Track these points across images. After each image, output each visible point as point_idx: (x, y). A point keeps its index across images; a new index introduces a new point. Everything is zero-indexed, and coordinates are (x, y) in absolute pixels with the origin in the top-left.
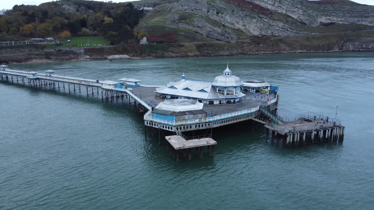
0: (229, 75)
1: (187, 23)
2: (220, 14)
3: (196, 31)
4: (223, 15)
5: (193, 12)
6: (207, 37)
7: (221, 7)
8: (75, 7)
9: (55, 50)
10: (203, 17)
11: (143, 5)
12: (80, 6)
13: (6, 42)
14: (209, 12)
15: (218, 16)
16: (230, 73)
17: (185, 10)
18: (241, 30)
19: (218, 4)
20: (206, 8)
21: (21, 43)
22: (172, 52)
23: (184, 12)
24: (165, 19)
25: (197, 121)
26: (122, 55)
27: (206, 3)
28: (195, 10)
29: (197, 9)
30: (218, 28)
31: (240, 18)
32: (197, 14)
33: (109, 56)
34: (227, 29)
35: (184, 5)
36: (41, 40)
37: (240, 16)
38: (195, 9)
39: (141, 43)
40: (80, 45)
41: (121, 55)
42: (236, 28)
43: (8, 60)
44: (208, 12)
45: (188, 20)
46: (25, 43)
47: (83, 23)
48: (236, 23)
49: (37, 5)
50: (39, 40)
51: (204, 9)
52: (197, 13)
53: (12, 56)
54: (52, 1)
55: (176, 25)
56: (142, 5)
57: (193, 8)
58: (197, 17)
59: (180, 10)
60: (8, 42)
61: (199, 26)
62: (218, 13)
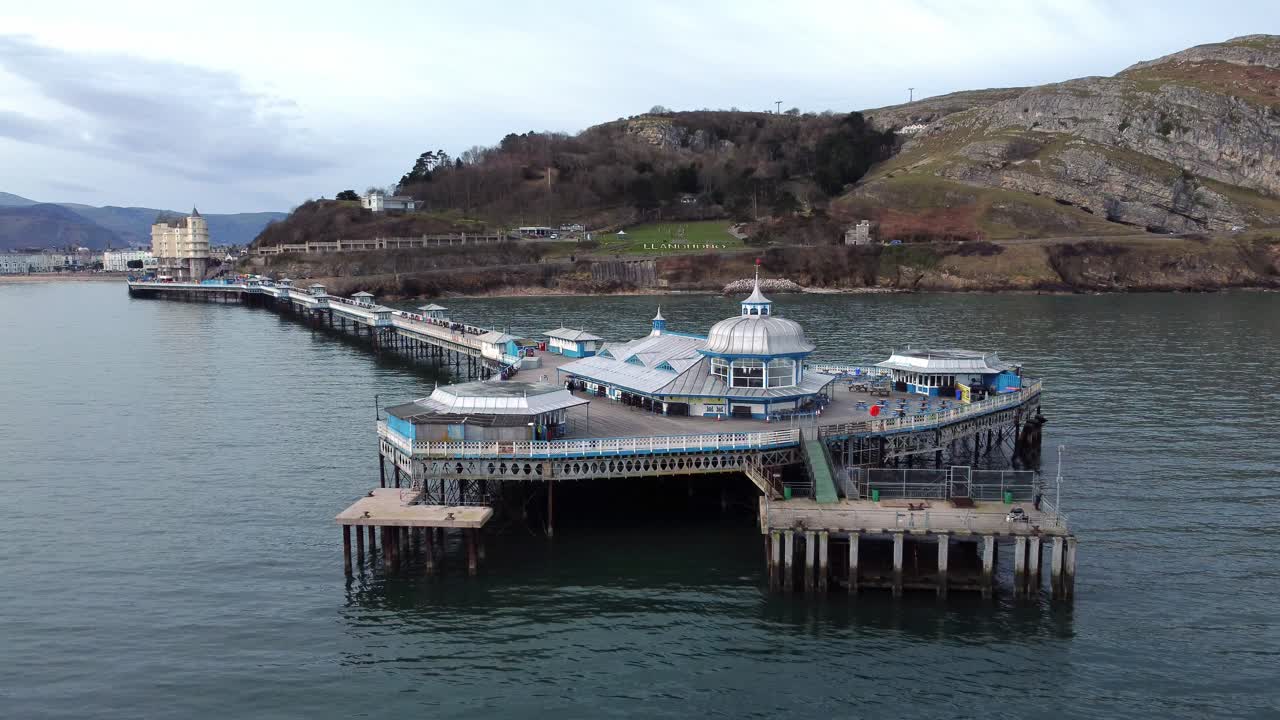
0: (757, 313)
1: (1033, 170)
2: (1172, 134)
3: (1065, 198)
4: (1189, 137)
5: (1063, 130)
6: (1110, 219)
7: (1179, 106)
8: (679, 134)
9: (573, 259)
10: (1099, 146)
11: (912, 118)
12: (691, 131)
13: (445, 237)
14: (1129, 125)
15: (1166, 141)
16: (759, 308)
17: (1036, 125)
18: (1267, 190)
19: (1167, 95)
20: (1115, 113)
21: (485, 239)
22: (952, 272)
23: (1030, 133)
24: (954, 159)
25: (495, 450)
26: (774, 281)
27: (1120, 94)
28: (1070, 124)
29: (1080, 117)
30: (1159, 186)
31: (1266, 144)
32: (1078, 138)
33: (730, 283)
34: (1201, 189)
35: (1031, 108)
36: (543, 231)
37: (1268, 135)
38: (1075, 120)
39: (848, 241)
40: (649, 246)
41: (769, 281)
42: (1244, 183)
43: (438, 286)
44: (1121, 128)
45: (1038, 161)
46: (496, 239)
47: (688, 180)
48: (1245, 166)
49: (573, 133)
50: (538, 231)
51: (1106, 118)
52: (1077, 134)
53: (451, 275)
54: (615, 119)
55: (990, 178)
56: (908, 118)
57: (1066, 115)
58: (1077, 146)
59: (1018, 127)
60: (451, 237)
61: (1080, 181)
62: (1165, 129)
